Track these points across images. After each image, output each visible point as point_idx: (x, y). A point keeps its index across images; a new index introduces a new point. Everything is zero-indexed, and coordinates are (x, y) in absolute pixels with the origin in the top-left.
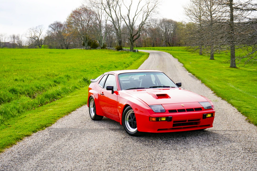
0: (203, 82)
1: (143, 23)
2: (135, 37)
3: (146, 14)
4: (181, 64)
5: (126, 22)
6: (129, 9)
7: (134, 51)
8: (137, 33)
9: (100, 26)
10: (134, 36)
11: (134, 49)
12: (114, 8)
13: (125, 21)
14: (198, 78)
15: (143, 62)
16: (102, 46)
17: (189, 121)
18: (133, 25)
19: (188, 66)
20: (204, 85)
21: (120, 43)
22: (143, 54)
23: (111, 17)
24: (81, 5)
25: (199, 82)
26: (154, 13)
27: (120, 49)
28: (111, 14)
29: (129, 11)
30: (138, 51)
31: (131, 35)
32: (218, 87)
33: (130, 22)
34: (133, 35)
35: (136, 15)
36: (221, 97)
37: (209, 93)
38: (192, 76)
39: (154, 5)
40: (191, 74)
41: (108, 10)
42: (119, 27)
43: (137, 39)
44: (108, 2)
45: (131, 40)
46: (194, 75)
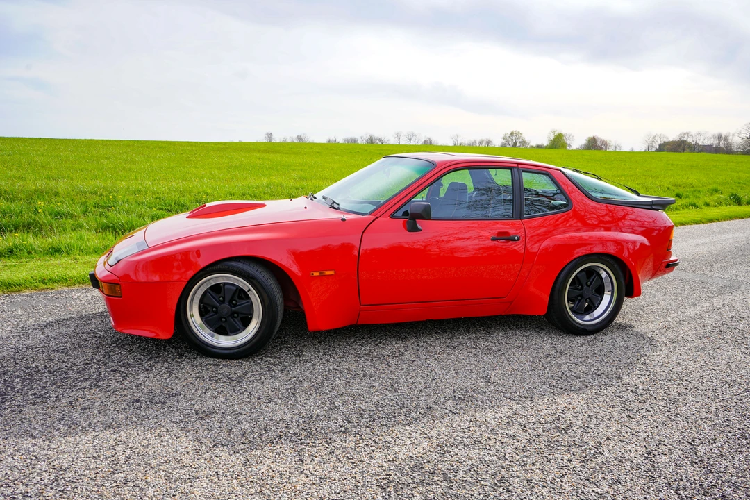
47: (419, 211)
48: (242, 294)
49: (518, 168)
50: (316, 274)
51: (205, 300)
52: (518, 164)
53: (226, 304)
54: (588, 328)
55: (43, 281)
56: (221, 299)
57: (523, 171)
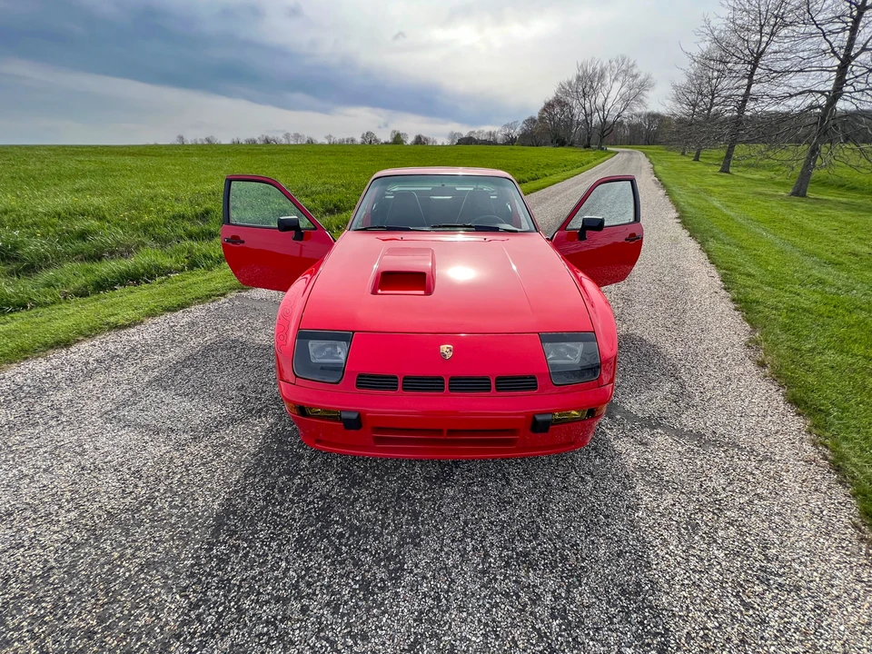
0: (669, 193)
1: (618, 116)
2: (606, 133)
3: (625, 103)
4: (651, 166)
5: (599, 115)
6: (606, 97)
7: (602, 149)
8: (610, 127)
9: (572, 120)
10: (605, 131)
11: (602, 146)
12: (590, 97)
13: (598, 112)
14: (664, 186)
16: (570, 143)
17: (451, 432)
18: (606, 118)
19: (659, 168)
20: (667, 199)
21: (589, 139)
22: (611, 152)
23: (584, 108)
24: (555, 95)
25: (662, 192)
26: (636, 102)
27: (588, 146)
28: (585, 105)
29: (606, 100)
30: (606, 149)
31: (603, 130)
32: (691, 205)
33: (604, 114)
35: (613, 105)
36: (689, 230)
37: (670, 216)
38: (656, 183)
39: (638, 90)
41: (582, 101)
42: (591, 121)
43: (608, 134)
44: (584, 90)
45: (601, 136)
46: (660, 180)
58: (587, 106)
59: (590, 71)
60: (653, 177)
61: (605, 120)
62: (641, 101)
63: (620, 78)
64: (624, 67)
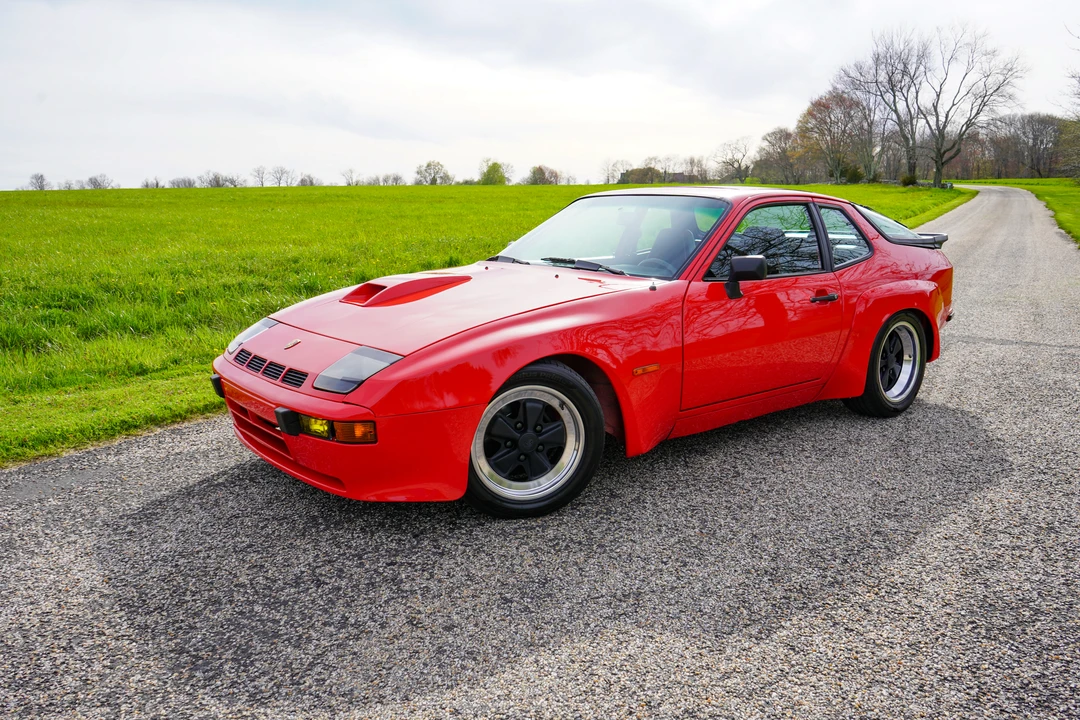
1: (969, 123)
2: (947, 156)
3: (979, 101)
4: (1051, 213)
5: (928, 122)
6: (938, 90)
7: (943, 187)
8: (954, 146)
9: (870, 134)
10: (945, 152)
11: (943, 182)
12: (905, 91)
13: (926, 118)
15: (955, 207)
16: (871, 177)
18: (945, 126)
19: (1065, 216)
21: (912, 168)
22: (960, 193)
23: (896, 111)
24: (831, 89)
26: (1000, 99)
27: (910, 182)
28: (895, 105)
29: (938, 96)
30: (952, 187)
31: (939, 150)
33: (938, 120)
34: (942, 151)
35: (954, 105)
38: (1061, 235)
39: (1001, 78)
40: (1063, 231)
41: (889, 97)
42: (913, 133)
43: (952, 158)
44: (890, 78)
45: (936, 162)
46: (1069, 233)
47: (753, 269)
48: (551, 414)
49: (813, 202)
50: (639, 371)
51: (495, 431)
52: (812, 197)
53: (530, 432)
54: (899, 407)
55: (23, 444)
56: (519, 425)
57: (821, 207)
58: (901, 106)
59: (899, 46)
60: (1056, 229)
61: (941, 131)
62: (1011, 97)
63: (963, 57)
64: (967, 38)
